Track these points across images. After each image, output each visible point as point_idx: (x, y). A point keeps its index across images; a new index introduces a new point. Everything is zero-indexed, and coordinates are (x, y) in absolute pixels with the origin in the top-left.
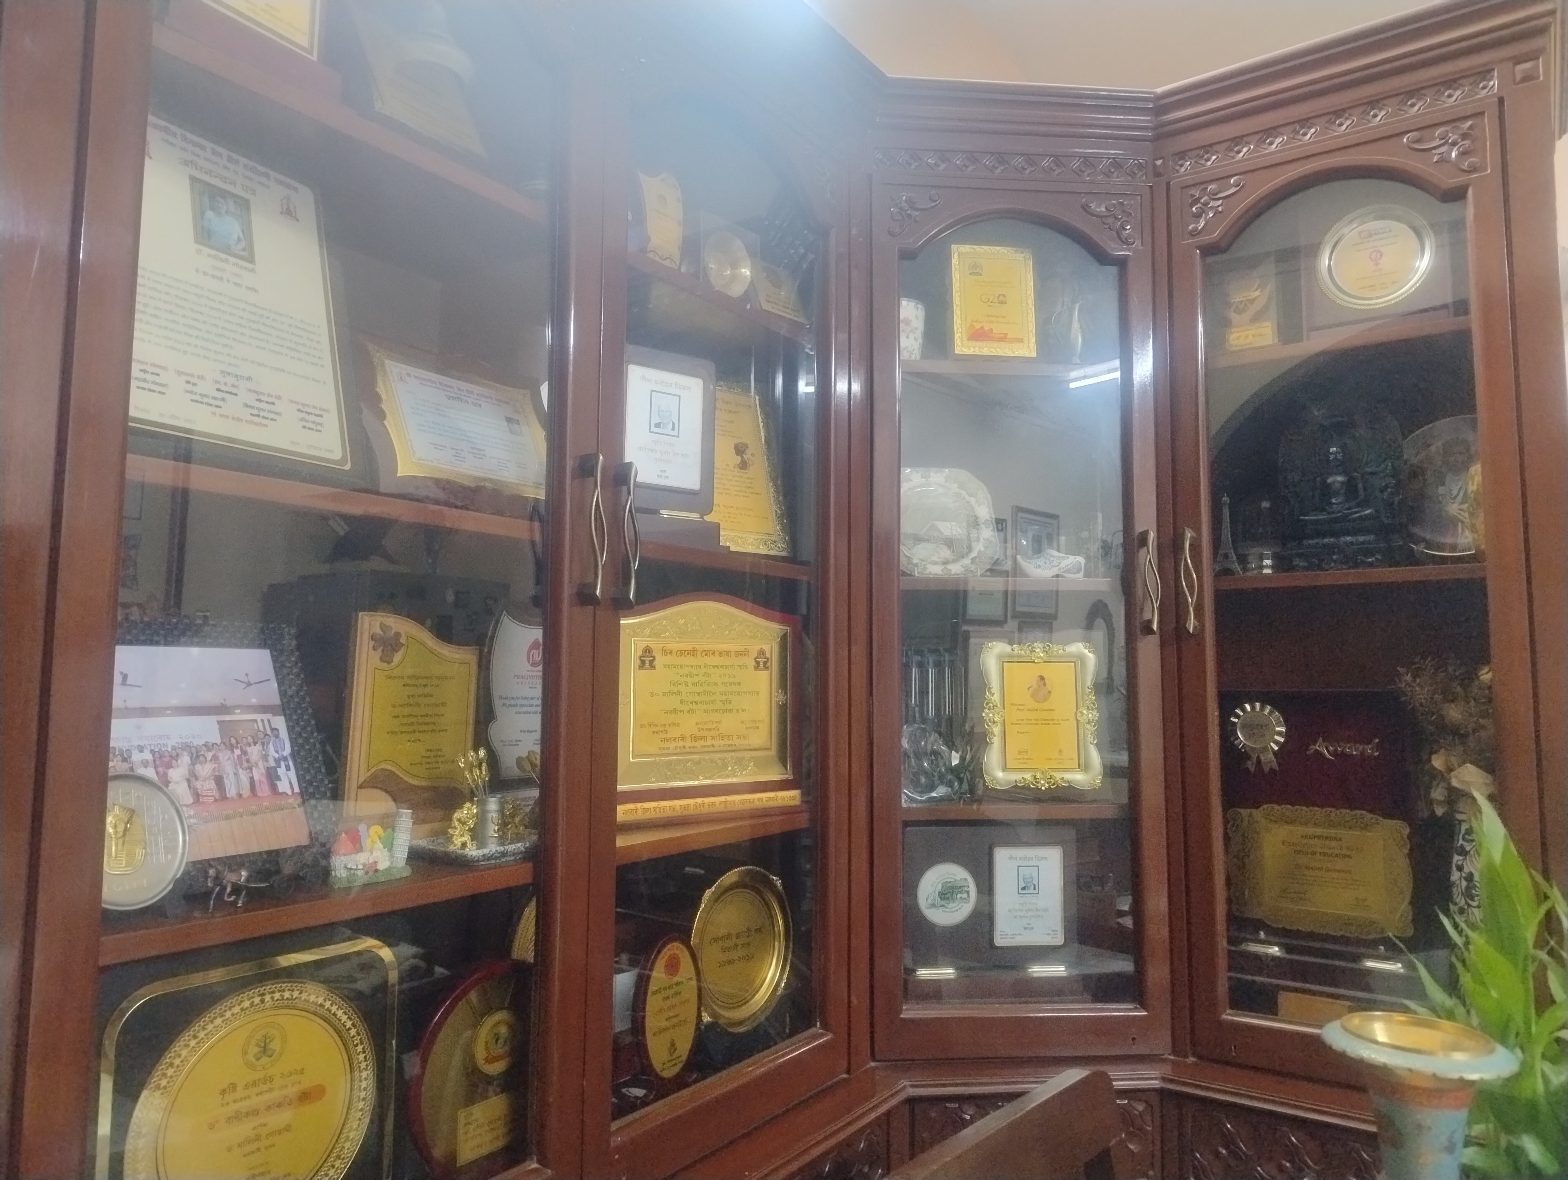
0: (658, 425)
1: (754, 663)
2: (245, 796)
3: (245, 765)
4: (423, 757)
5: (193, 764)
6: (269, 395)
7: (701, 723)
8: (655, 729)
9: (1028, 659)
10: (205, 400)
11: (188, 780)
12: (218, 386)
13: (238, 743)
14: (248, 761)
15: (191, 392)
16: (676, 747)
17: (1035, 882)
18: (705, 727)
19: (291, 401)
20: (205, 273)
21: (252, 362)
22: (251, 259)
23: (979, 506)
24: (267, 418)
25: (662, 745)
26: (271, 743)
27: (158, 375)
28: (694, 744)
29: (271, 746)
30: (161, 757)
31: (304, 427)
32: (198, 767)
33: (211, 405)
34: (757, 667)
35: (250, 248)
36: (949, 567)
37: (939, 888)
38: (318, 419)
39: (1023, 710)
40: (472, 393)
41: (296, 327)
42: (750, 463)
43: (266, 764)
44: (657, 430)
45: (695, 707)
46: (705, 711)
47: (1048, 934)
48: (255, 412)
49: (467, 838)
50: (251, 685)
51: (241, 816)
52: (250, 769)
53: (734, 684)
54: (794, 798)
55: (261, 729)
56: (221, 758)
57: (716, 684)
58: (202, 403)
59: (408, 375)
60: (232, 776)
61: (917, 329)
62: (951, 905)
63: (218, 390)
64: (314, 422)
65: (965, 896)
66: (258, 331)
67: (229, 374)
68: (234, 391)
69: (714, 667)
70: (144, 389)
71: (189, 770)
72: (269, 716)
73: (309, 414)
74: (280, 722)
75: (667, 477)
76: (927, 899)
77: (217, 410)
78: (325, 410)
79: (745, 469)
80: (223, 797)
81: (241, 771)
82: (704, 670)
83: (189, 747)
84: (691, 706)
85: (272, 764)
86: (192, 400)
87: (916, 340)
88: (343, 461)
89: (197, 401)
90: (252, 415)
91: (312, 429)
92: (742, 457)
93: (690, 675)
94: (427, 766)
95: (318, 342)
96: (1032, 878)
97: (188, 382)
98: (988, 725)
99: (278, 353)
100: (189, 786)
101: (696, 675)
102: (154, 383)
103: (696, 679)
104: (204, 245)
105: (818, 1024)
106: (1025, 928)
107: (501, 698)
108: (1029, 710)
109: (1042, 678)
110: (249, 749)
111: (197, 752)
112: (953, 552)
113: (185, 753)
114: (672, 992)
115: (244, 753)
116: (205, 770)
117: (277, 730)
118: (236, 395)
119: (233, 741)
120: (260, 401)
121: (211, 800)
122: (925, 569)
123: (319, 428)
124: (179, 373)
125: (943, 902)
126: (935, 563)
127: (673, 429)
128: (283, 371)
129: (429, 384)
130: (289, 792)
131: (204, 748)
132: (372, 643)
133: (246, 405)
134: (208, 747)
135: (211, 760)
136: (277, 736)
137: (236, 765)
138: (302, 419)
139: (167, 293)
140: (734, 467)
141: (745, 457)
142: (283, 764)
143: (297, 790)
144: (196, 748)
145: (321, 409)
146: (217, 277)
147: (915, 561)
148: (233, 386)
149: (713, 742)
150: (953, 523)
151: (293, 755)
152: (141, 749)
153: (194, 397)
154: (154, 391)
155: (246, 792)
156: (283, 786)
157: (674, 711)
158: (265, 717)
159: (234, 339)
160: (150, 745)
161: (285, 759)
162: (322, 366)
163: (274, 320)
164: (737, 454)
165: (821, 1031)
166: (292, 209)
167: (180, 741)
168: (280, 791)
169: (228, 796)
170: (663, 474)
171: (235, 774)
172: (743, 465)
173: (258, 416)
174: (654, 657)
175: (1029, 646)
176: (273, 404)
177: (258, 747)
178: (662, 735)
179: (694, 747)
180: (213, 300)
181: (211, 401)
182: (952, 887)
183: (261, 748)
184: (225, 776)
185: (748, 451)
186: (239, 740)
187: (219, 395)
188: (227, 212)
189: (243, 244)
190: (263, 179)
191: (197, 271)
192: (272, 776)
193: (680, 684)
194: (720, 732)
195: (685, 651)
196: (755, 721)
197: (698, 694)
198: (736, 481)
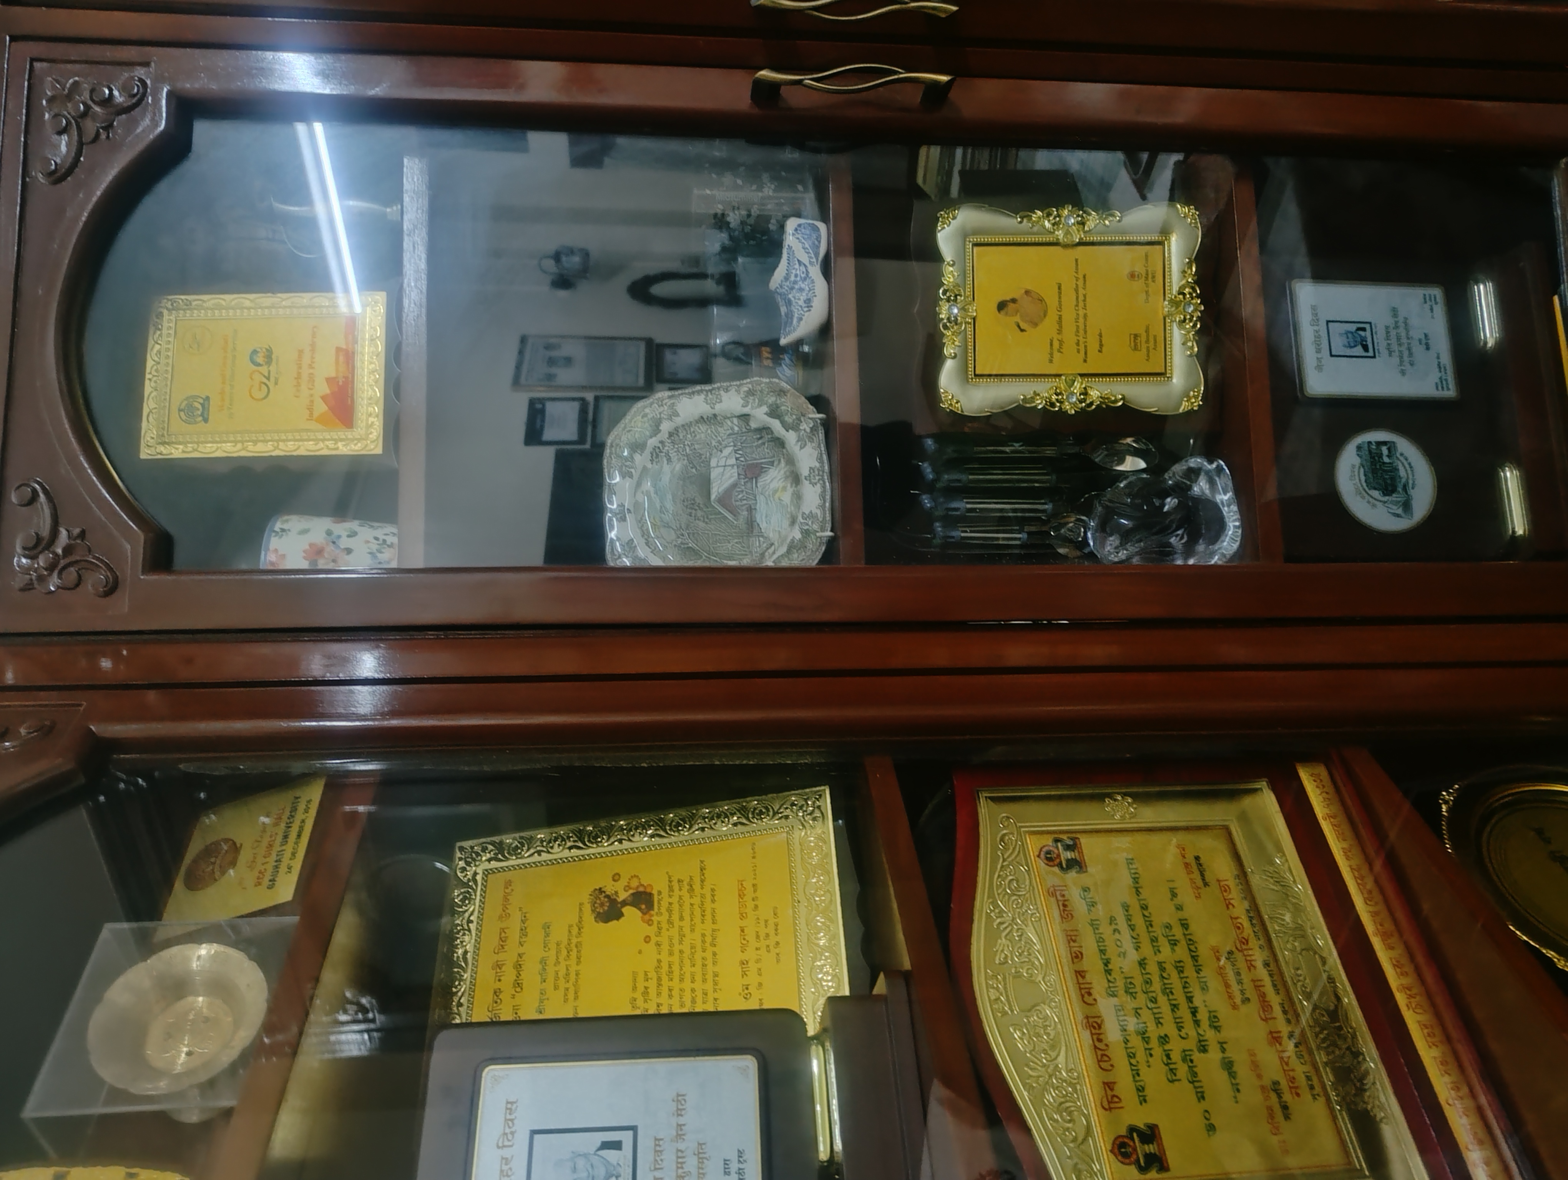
7: (1231, 997)
8: (1280, 1115)
9: (970, 329)
16: (1301, 1059)
18: (1235, 988)
25: (1305, 1091)
28: (1277, 1012)
37: (1376, 494)
39: (1061, 342)
42: (635, 883)
45: (1203, 1016)
46: (1204, 987)
47: (1432, 310)
53: (1129, 919)
57: (1142, 964)
61: (329, 533)
62: (1402, 473)
65: (1385, 450)
69: (1108, 972)
79: (651, 895)
82: (1123, 997)
84: (1205, 1025)
87: (353, 534)
92: (624, 903)
93: (1143, 1033)
98: (1091, 404)
101: (1138, 1015)
103: (1147, 1016)
106: (1428, 348)
108: (1060, 331)
109: (1002, 306)
125: (1400, 489)
127: (616, 1145)
140: (649, 923)
141: (623, 896)
149: (1259, 964)
164: (619, 916)
175: (946, 327)
178: (1287, 1096)
179: (1286, 1013)
182: (1374, 471)
185: (609, 890)
193: (1168, 1057)
194: (1234, 949)
195: (1096, 1047)
196: (1187, 865)
197: (1174, 1007)
198: (681, 918)
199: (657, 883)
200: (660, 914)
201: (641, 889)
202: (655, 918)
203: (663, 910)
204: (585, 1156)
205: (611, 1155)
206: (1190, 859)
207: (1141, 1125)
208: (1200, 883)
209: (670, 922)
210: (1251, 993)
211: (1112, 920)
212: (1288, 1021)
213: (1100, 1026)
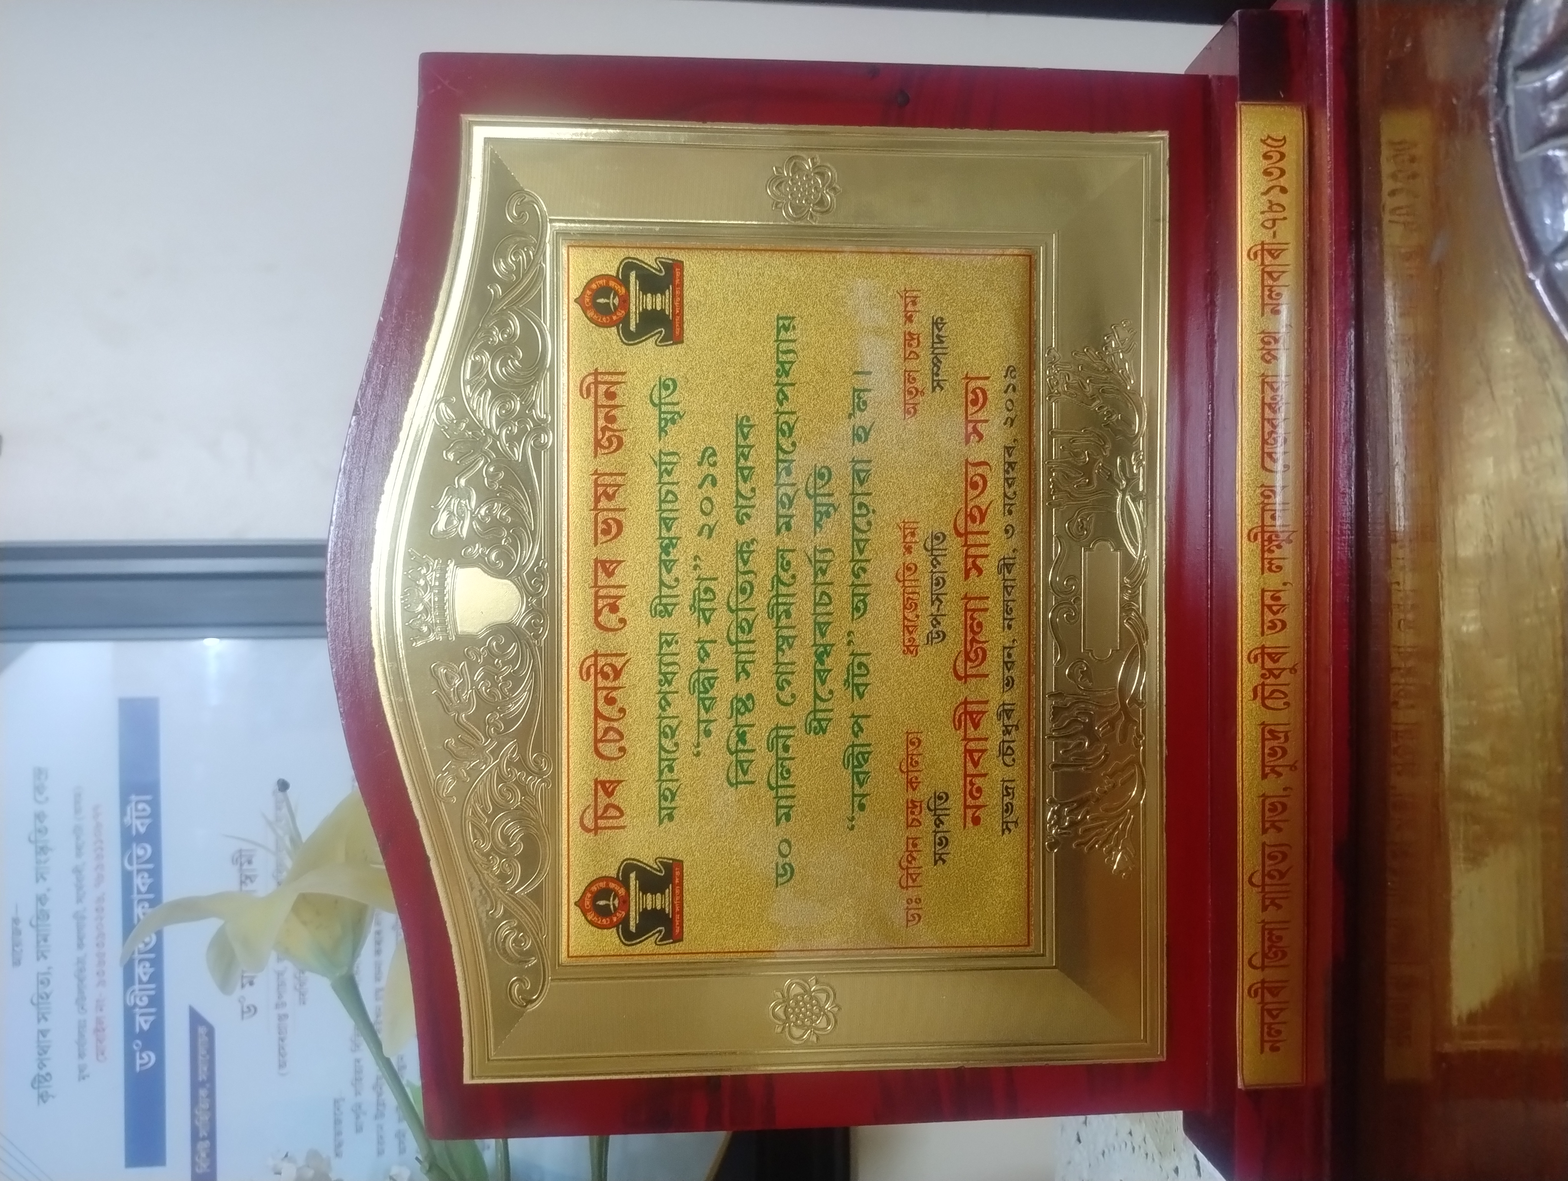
7: (909, 627)
8: (926, 847)
16: (1004, 752)
18: (926, 609)
25: (992, 818)
28: (993, 666)
45: (838, 661)
46: (859, 609)
53: (742, 455)
54: (1272, 151)
57: (743, 552)
69: (666, 565)
82: (680, 621)
84: (835, 681)
93: (703, 687)
101: (703, 656)
103: (722, 660)
149: (990, 566)
157: (857, 762)
178: (953, 821)
179: (1008, 665)
193: (742, 738)
194: (948, 530)
195: (598, 715)
196: (910, 338)
197: (783, 642)
206: (921, 325)
208: (924, 381)
210: (953, 623)
211: (708, 455)
212: (1009, 683)
213: (617, 673)
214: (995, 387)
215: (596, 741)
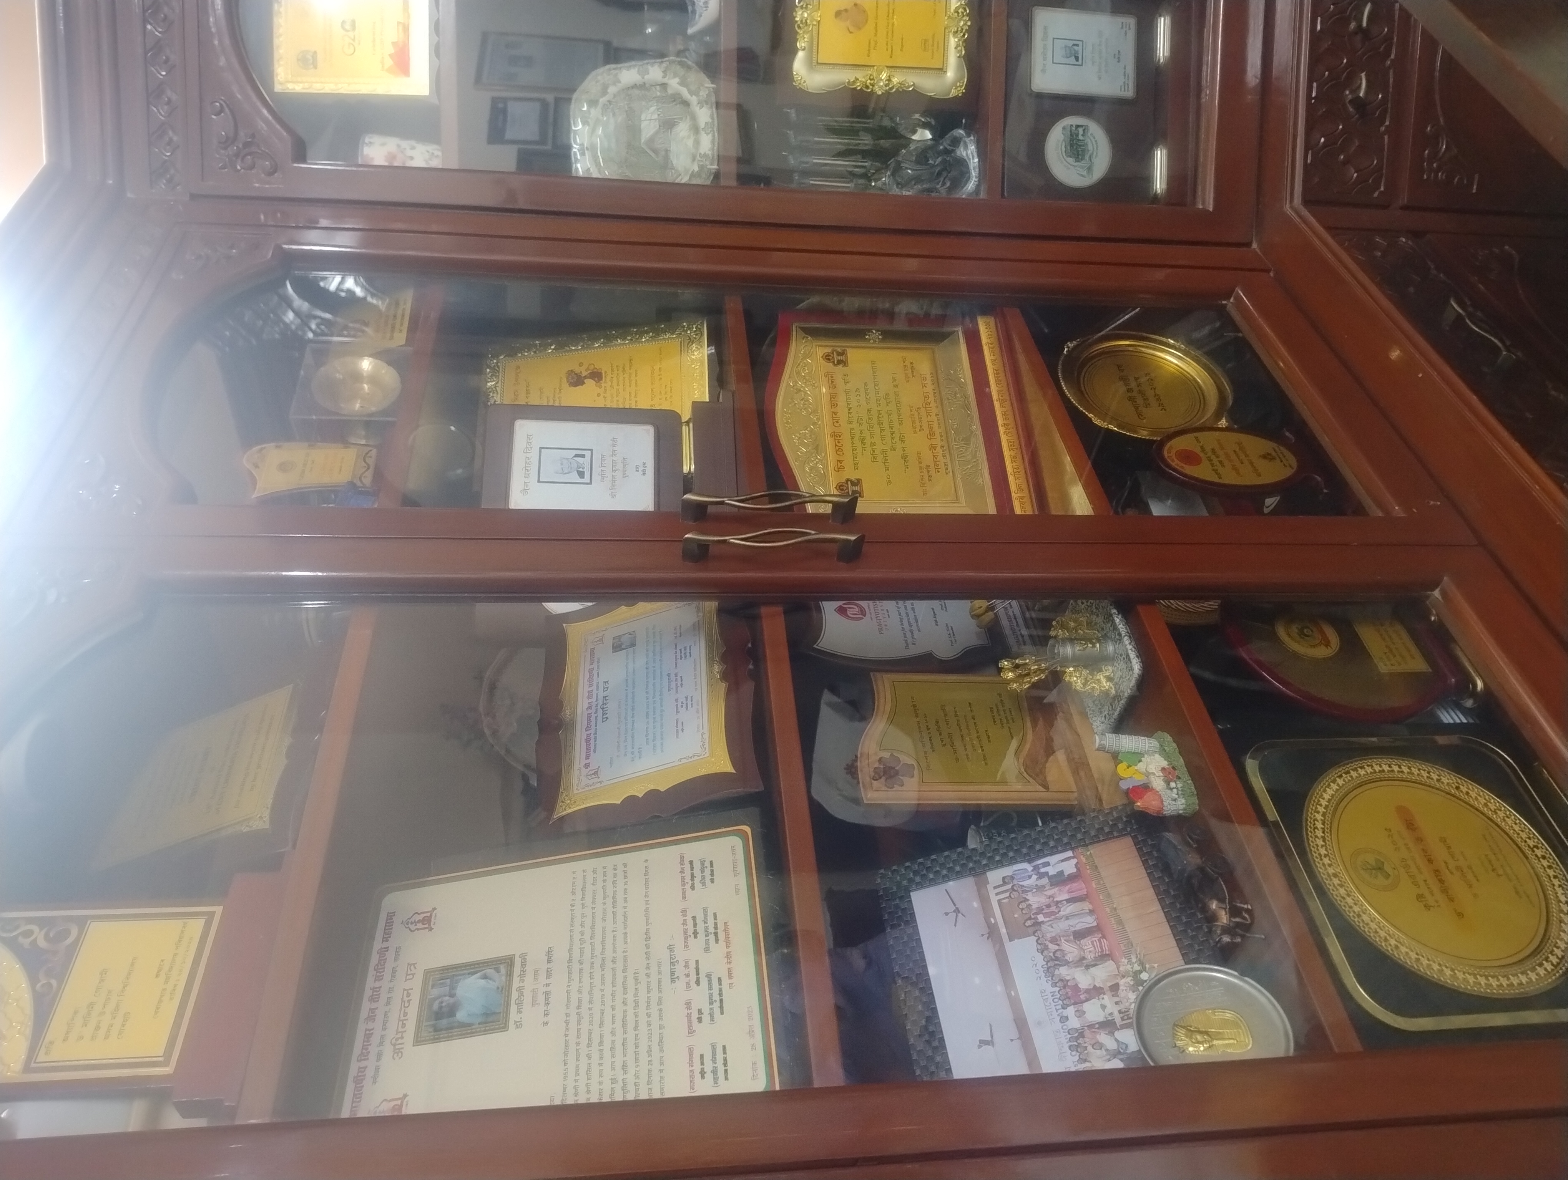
0: (581, 474)
1: (840, 366)
2: (1091, 907)
3: (1053, 909)
4: (1003, 727)
5: (1067, 963)
6: (685, 923)
7: (914, 428)
8: (926, 478)
9: (815, 29)
10: (716, 997)
11: (1088, 967)
12: (693, 984)
13: (1030, 918)
14: (1048, 906)
15: (712, 1015)
16: (944, 456)
17: (1070, 43)
18: (918, 424)
19: (684, 898)
20: (546, 1015)
21: (647, 946)
22: (509, 961)
23: (620, 82)
24: (716, 924)
25: (943, 470)
26: (1021, 883)
27: (702, 1056)
28: (937, 435)
29: (1025, 883)
30: (1069, 998)
31: (712, 881)
32: (1069, 957)
33: (720, 990)
34: (843, 363)
35: (494, 963)
36: (702, 125)
37: (1071, 160)
38: (697, 866)
39: (876, 42)
40: (590, 692)
41: (583, 899)
42: (592, 367)
43: (1048, 887)
44: (587, 475)
45: (897, 436)
46: (901, 423)
47: (1126, 34)
48: (712, 938)
49: (1101, 677)
50: (957, 909)
51: (1115, 909)
52: (1058, 902)
53: (866, 390)
54: (987, 325)
55: (1007, 894)
56: (1054, 935)
57: (869, 411)
58: (721, 1001)
59: (587, 766)
60: (1072, 922)
61: (398, 146)
62: (1090, 147)
63: (698, 982)
64: (703, 871)
65: (1081, 130)
66: (603, 942)
67: (672, 973)
68: (692, 965)
69: (850, 413)
70: (726, 1071)
71: (1076, 967)
72: (990, 887)
73: (693, 877)
74: (995, 876)
75: (644, 464)
76: (1083, 176)
77: (725, 982)
78: (682, 858)
79: (601, 373)
80: (1098, 929)
81: (1062, 913)
82: (855, 425)
83: (1048, 969)
84: (897, 439)
85: (1045, 881)
86: (722, 1013)
87: (413, 148)
88: (742, 835)
89: (721, 1007)
90: (717, 941)
91: (712, 871)
92: (585, 377)
93: (862, 440)
94: (1011, 721)
95: (594, 872)
96: (1066, 47)
97: (700, 1020)
98: (892, 88)
99: (625, 917)
100: (1096, 965)
101: (861, 433)
102: (714, 1060)
103: (866, 434)
104: (507, 1018)
105: (1224, 302)
106: (1119, 61)
107: (907, 646)
108: (876, 35)
109: (838, 14)
110: (1034, 906)
111: (1052, 960)
112: (681, 119)
113: (1057, 972)
114: (1213, 457)
115: (1040, 910)
116: (1071, 951)
117: (1004, 878)
118: (697, 962)
119: (1029, 923)
120: (695, 933)
121: (1104, 941)
122: (705, 155)
123: (707, 864)
124: (691, 1032)
125: (1087, 158)
126: (697, 143)
127: (583, 456)
128: (647, 910)
129: (592, 742)
130: (1075, 861)
131: (1046, 953)
132: (896, 787)
133: (707, 949)
134: (1043, 949)
135: (1058, 945)
136: (1012, 878)
137: (1056, 918)
138: (704, 884)
139: (589, 1057)
140: (600, 387)
141: (584, 374)
142: (1042, 870)
143: (1069, 854)
144: (1048, 962)
145: (682, 863)
146: (547, 999)
147: (696, 169)
148: (686, 966)
149: (933, 414)
150: (643, 118)
151: (1030, 861)
152: (1064, 1019)
153: (717, 1011)
154: (725, 1059)
155: (1086, 906)
156: (1069, 868)
157: (905, 458)
158: (992, 893)
159: (624, 971)
160: (1057, 1010)
161: (1036, 868)
162: (625, 865)
163: (582, 925)
164: (583, 383)
165: (1232, 300)
166: (421, 917)
167: (1044, 979)
168: (1075, 870)
169: (1095, 924)
170: (641, 469)
171: (1067, 918)
172: (596, 376)
173: (716, 934)
174: (848, 480)
175: (799, 27)
176: (694, 918)
177: (1029, 896)
178: (932, 472)
179: (941, 436)
180: (580, 1001)
181: (716, 992)
182: (1072, 145)
183: (1030, 894)
184: (1073, 929)
185: (577, 370)
186: (1027, 917)
187: (704, 981)
188: (452, 995)
189: (490, 972)
190: (390, 956)
191: (546, 1024)
192: (1059, 880)
193: (874, 451)
194: (921, 407)
195: (836, 445)
196: (905, 366)
197: (882, 430)
198: (618, 385)
199: (604, 367)
200: (605, 382)
201: (595, 370)
202: (603, 385)
203: (608, 380)
204: (567, 459)
205: (580, 460)
206: (908, 363)
207: (853, 479)
208: (910, 375)
209: (611, 386)
210: (925, 426)
211: (858, 390)
212: (942, 440)
213: (840, 436)
214: (929, 377)
215: (837, 451)
